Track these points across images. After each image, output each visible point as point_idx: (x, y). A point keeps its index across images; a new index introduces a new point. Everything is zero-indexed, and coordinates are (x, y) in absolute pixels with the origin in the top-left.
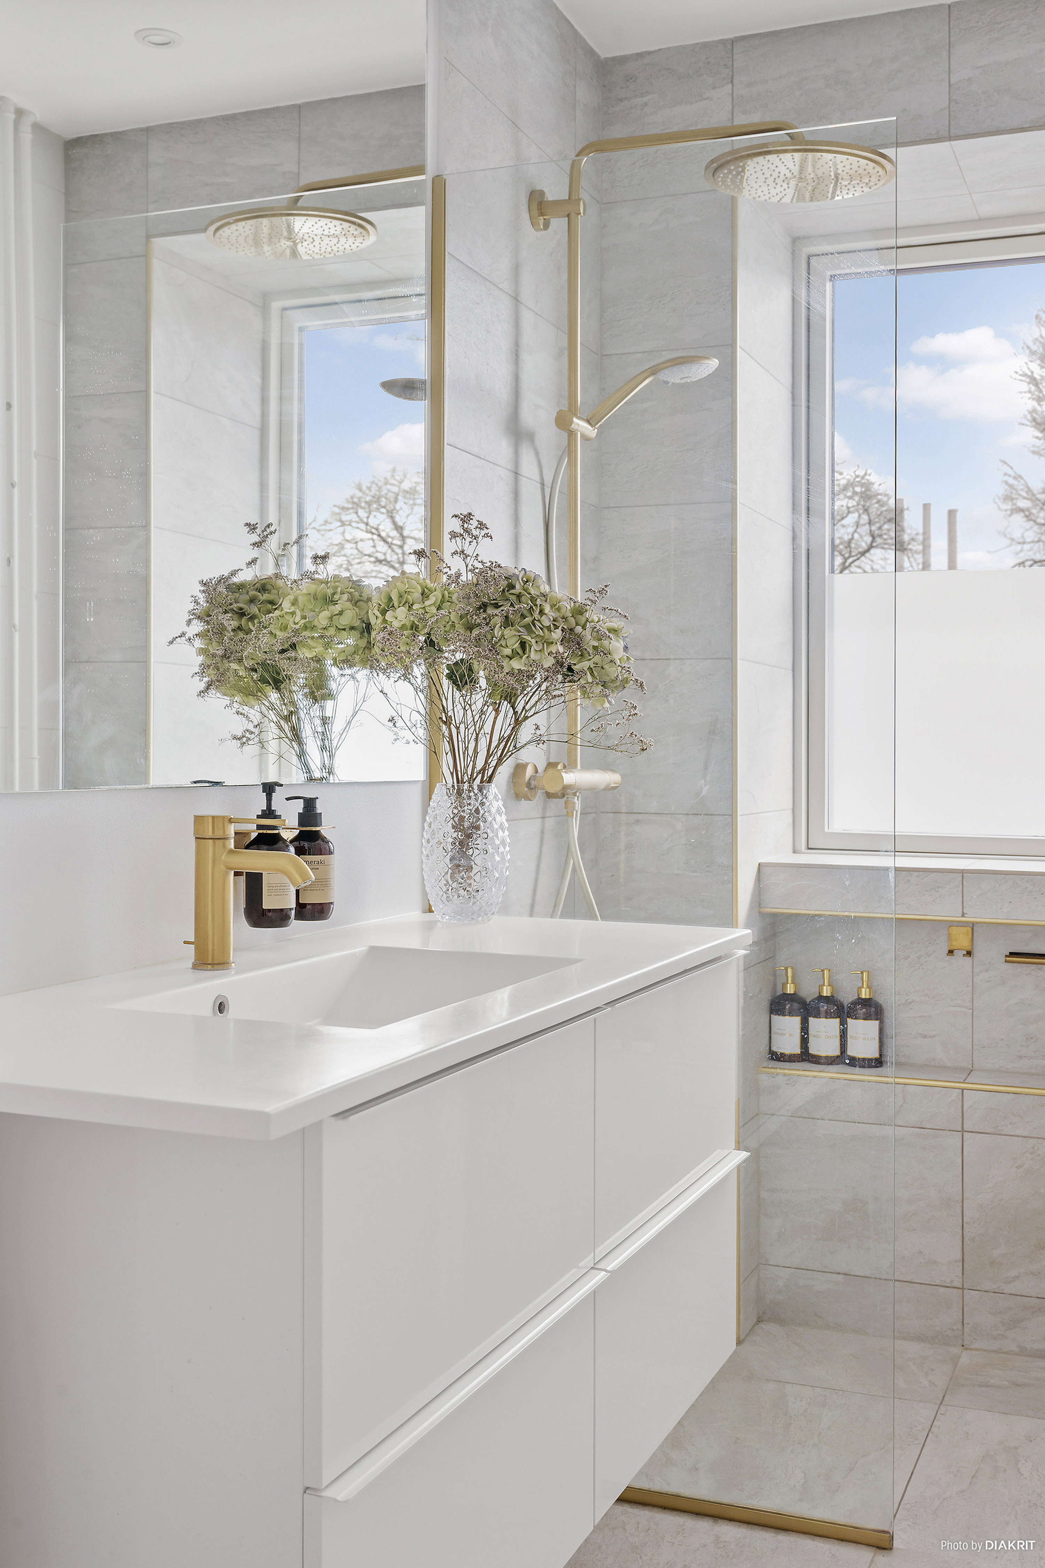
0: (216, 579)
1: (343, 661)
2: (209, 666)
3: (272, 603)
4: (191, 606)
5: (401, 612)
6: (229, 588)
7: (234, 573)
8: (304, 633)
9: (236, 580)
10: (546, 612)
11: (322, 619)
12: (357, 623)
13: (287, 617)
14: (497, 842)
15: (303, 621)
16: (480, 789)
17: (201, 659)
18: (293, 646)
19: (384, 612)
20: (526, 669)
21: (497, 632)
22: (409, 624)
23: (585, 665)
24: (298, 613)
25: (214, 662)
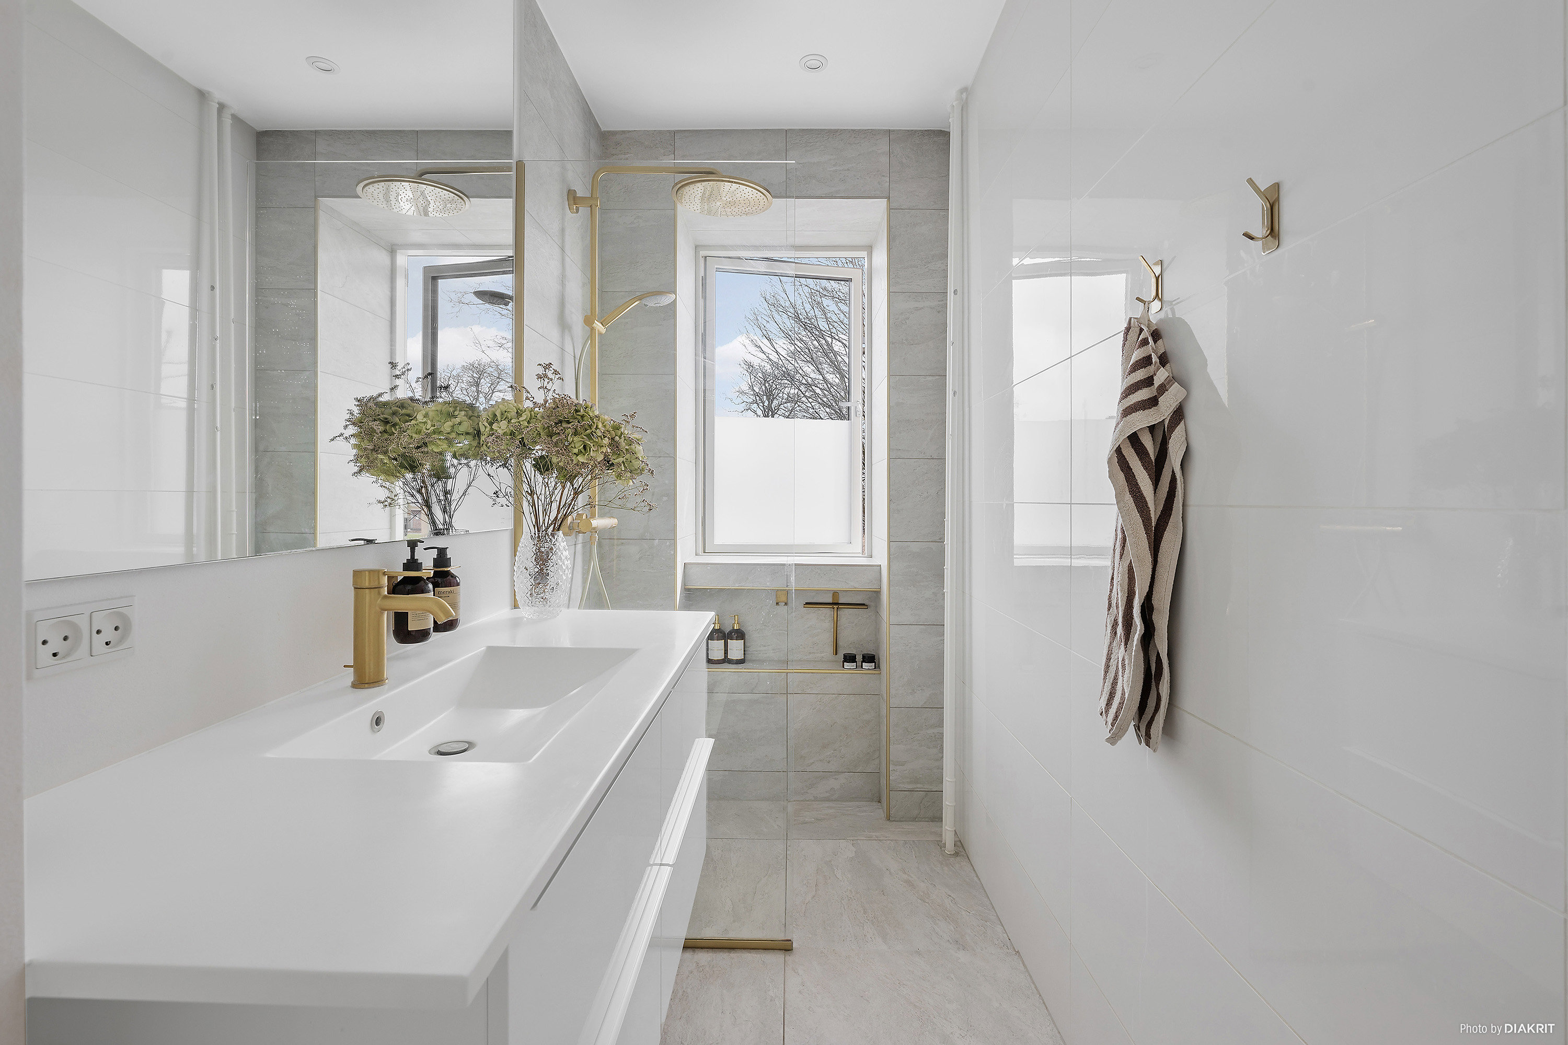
0: (367, 398)
1: (461, 455)
2: (362, 456)
3: (409, 415)
4: (348, 416)
5: (504, 424)
6: (377, 404)
7: (380, 395)
8: (433, 436)
9: (381, 399)
10: (599, 427)
11: (447, 427)
12: (471, 430)
13: (421, 425)
14: (564, 568)
15: (433, 428)
16: (553, 535)
17: (354, 452)
18: (425, 444)
19: (491, 424)
20: (586, 462)
21: (570, 439)
22: (509, 432)
23: (621, 460)
24: (429, 422)
25: (365, 453)
